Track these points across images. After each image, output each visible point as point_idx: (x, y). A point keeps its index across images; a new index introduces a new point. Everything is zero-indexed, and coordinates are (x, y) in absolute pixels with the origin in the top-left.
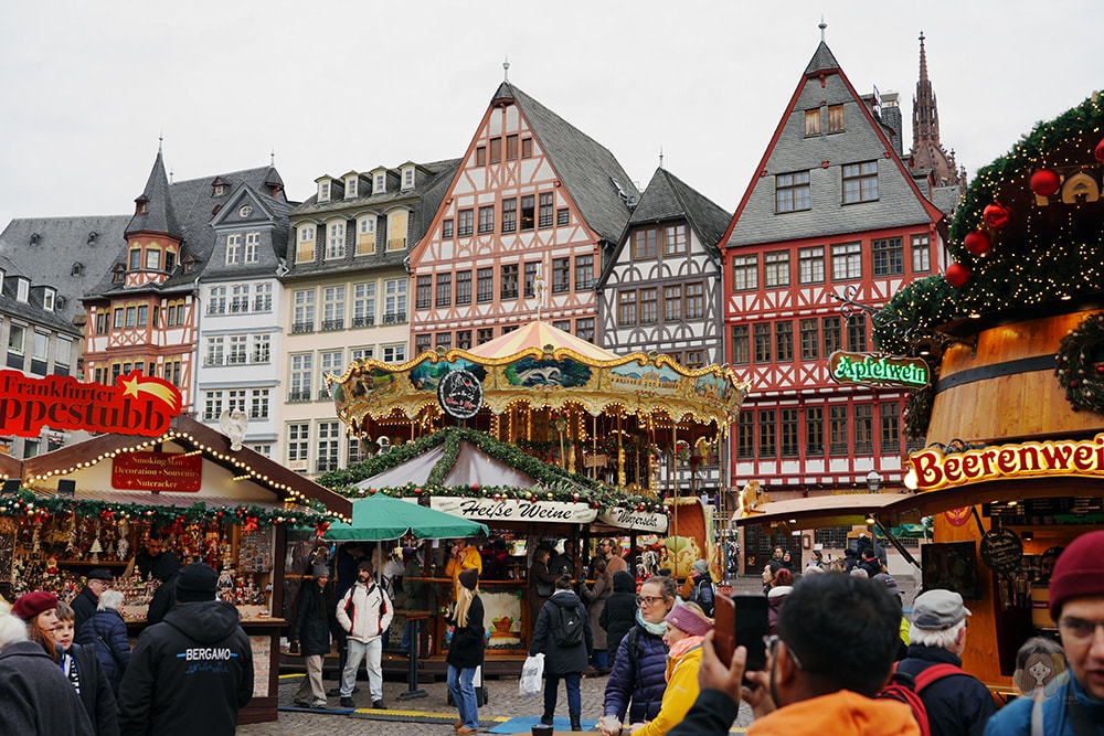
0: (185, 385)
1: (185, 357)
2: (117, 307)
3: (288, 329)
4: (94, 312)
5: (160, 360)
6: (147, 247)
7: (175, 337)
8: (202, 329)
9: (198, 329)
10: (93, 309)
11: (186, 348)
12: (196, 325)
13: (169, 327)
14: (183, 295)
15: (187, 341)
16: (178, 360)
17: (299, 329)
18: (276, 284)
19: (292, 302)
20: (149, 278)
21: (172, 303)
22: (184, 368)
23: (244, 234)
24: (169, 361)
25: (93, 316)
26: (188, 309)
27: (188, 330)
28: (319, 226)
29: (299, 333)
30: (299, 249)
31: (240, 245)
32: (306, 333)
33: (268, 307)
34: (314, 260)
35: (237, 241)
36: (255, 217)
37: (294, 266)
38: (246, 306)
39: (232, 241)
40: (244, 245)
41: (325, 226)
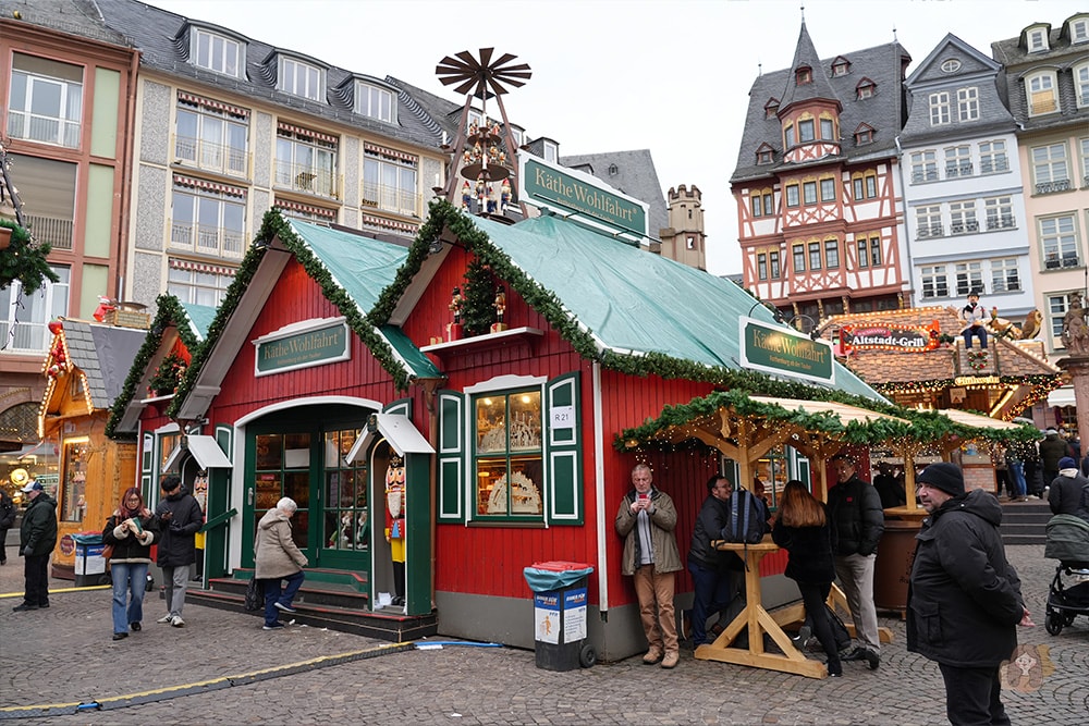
0: (892, 262)
1: (887, 231)
2: (786, 184)
3: (1029, 191)
4: (746, 195)
5: (850, 237)
6: (821, 116)
7: (867, 211)
8: (907, 199)
9: (902, 199)
10: (745, 191)
11: (891, 222)
12: (897, 194)
13: (853, 202)
14: (873, 164)
15: (887, 213)
16: (876, 236)
17: (1043, 191)
18: (1011, 142)
19: (1030, 159)
20: (826, 150)
21: (858, 175)
22: (886, 244)
23: (953, 91)
24: (862, 238)
25: (746, 200)
26: (882, 181)
27: (887, 202)
28: (1059, 72)
29: (1047, 194)
30: (1031, 100)
31: (947, 104)
32: (1060, 192)
33: (1003, 166)
34: (1059, 110)
35: (944, 99)
36: (966, 69)
37: (1027, 120)
38: (967, 169)
39: (935, 100)
40: (954, 104)
41: (1070, 71)
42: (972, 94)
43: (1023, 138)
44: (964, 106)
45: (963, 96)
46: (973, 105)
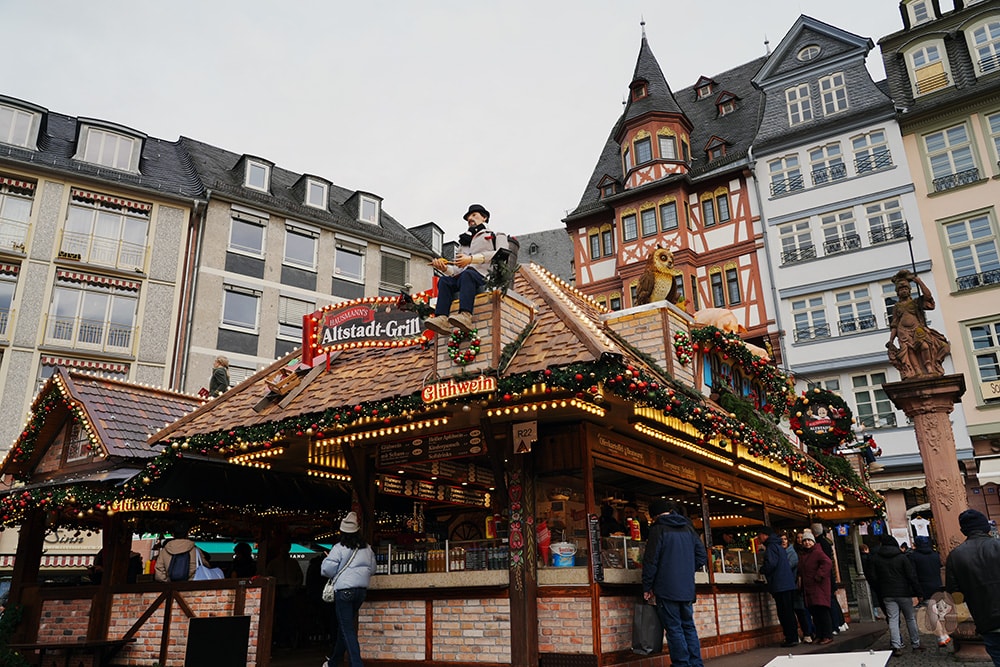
0: (753, 297)
1: (745, 260)
2: (622, 215)
3: (923, 188)
4: (583, 235)
5: (701, 272)
6: (658, 133)
7: (721, 238)
8: (767, 217)
9: (760, 218)
10: (582, 231)
11: (750, 247)
12: (755, 213)
13: (707, 227)
14: (724, 180)
15: (743, 237)
16: (731, 266)
17: (944, 186)
18: (892, 129)
19: (921, 150)
20: (667, 170)
21: (707, 196)
22: (745, 275)
23: (813, 81)
24: (716, 271)
25: (583, 241)
26: (735, 199)
27: (743, 224)
28: (948, 40)
29: (949, 190)
30: (915, 78)
31: (807, 98)
32: (967, 185)
33: (884, 162)
34: (952, 83)
35: (803, 92)
36: (826, 54)
37: (911, 102)
38: (839, 172)
39: (793, 96)
40: (816, 95)
41: (961, 36)
42: (838, 81)
43: (907, 125)
44: (829, 97)
45: (826, 85)
46: (840, 94)
